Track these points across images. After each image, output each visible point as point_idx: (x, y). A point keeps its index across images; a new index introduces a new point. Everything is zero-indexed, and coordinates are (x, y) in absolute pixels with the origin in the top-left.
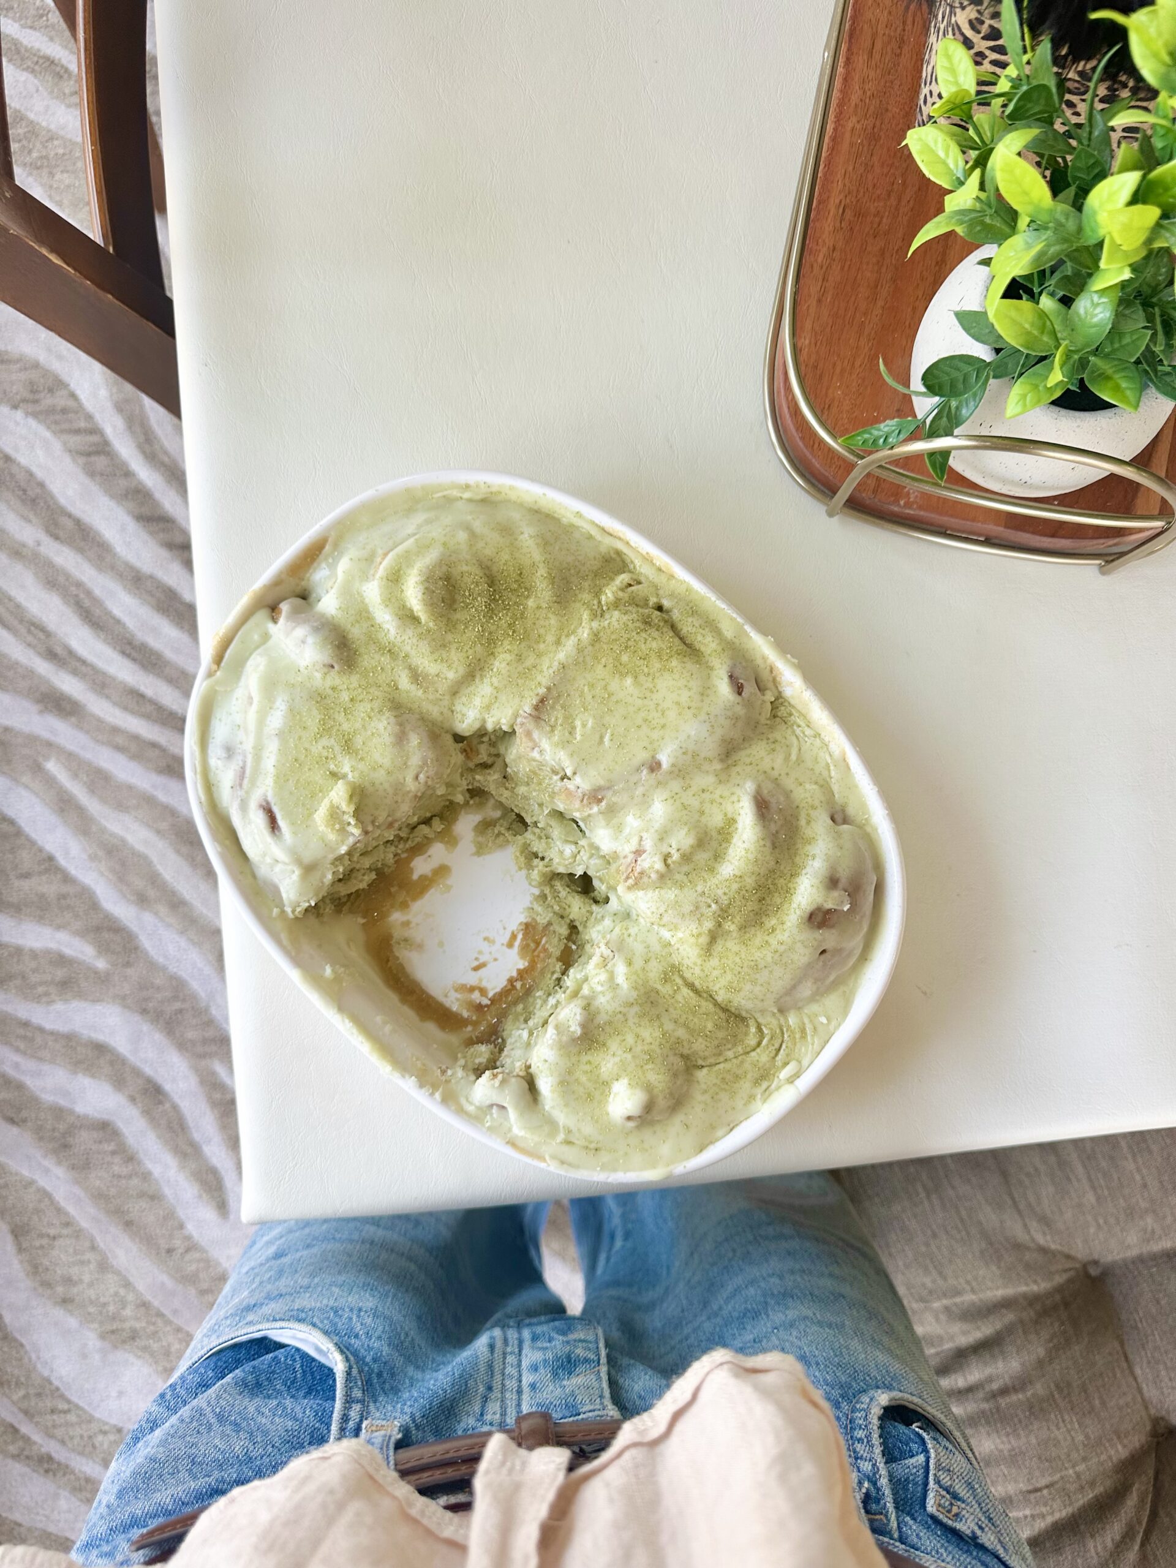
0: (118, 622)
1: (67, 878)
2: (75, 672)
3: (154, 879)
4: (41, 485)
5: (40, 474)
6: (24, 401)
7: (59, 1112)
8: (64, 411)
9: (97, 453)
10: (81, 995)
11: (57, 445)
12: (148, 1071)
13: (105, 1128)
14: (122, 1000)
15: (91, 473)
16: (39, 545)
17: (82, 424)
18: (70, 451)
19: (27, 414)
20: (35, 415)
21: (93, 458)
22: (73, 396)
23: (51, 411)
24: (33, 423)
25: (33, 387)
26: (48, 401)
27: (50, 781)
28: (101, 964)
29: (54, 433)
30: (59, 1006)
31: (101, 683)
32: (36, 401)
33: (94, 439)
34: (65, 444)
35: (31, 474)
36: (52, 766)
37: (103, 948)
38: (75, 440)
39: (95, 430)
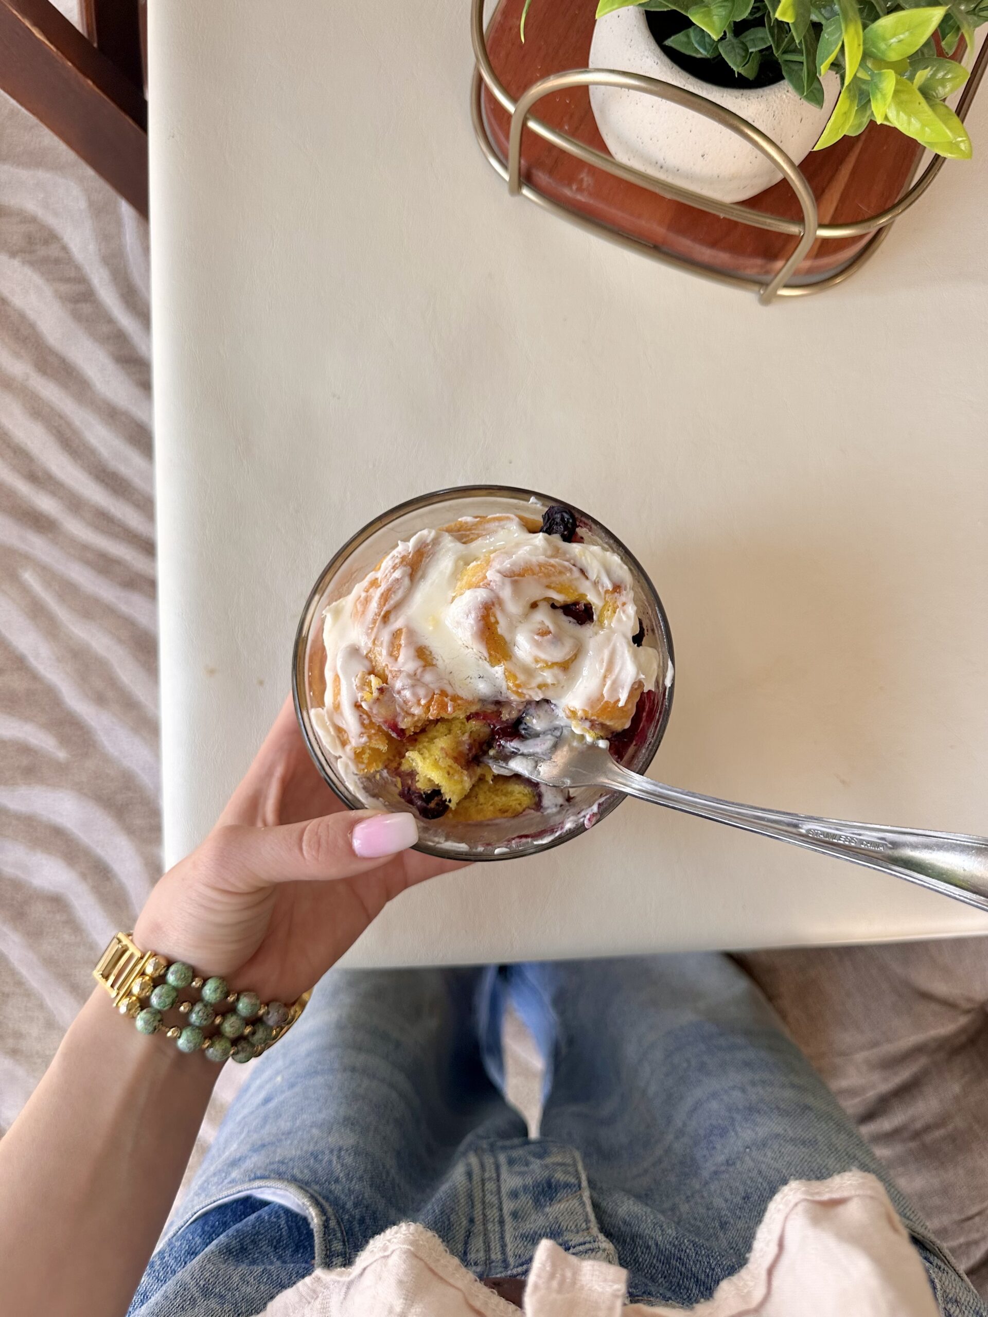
0: (93, 452)
1: (35, 677)
2: (53, 494)
3: (112, 682)
4: (32, 326)
5: (31, 315)
6: (22, 251)
7: (17, 885)
8: (57, 261)
9: (86, 301)
10: (42, 781)
11: (48, 291)
12: (100, 851)
13: (57, 902)
14: (79, 789)
15: (77, 317)
16: (27, 380)
17: (73, 275)
18: (61, 298)
19: (23, 263)
20: (32, 264)
21: (79, 306)
22: (65, 248)
23: (45, 260)
24: (28, 271)
25: (30, 239)
26: (42, 251)
27: (25, 590)
28: (62, 755)
29: (48, 280)
30: (23, 790)
31: (75, 504)
32: (32, 252)
33: (81, 288)
34: (56, 291)
35: (23, 317)
36: (29, 577)
37: (64, 740)
38: (64, 288)
39: (82, 279)
